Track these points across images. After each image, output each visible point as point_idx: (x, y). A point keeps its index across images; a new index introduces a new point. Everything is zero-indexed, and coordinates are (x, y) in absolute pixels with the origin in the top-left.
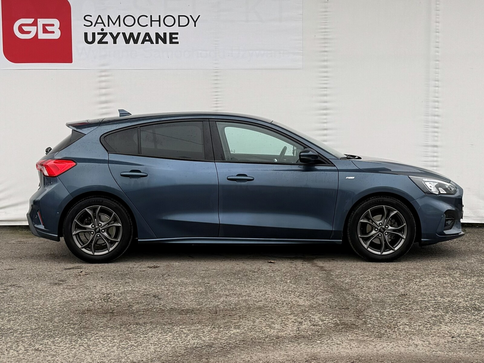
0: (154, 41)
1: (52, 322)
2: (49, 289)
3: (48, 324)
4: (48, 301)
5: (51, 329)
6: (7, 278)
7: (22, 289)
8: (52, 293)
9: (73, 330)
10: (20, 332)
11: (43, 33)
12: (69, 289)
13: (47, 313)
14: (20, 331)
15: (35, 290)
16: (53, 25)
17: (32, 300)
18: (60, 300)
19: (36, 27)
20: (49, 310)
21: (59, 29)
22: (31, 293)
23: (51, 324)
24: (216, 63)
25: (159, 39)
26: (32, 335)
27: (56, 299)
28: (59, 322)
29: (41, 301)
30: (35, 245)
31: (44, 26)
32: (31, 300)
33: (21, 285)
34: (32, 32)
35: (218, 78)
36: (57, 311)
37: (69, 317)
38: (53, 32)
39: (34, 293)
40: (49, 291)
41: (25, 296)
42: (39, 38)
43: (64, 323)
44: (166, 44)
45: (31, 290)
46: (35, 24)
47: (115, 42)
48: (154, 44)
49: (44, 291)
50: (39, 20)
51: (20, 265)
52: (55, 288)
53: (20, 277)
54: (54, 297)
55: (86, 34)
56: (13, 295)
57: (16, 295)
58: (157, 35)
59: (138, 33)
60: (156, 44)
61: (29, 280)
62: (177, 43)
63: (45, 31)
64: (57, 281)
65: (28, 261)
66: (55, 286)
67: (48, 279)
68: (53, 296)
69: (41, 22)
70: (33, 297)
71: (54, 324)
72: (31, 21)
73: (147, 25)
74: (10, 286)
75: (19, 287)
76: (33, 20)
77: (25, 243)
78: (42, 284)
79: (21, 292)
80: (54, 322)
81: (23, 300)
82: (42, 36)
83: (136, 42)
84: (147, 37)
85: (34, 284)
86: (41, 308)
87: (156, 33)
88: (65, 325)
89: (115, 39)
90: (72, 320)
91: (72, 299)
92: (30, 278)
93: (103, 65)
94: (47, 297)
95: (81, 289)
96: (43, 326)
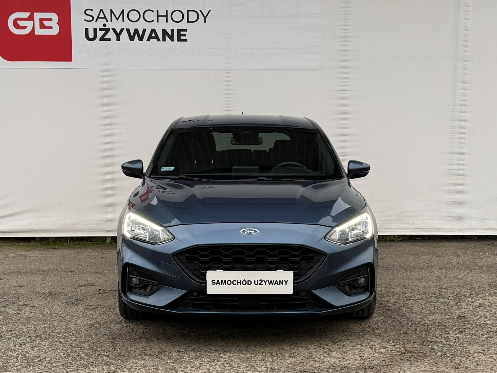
0: (161, 38)
1: (82, 349)
2: (67, 310)
3: (77, 351)
4: (70, 324)
5: (83, 357)
6: (18, 297)
7: (37, 310)
8: (73, 314)
9: (108, 359)
10: (49, 361)
11: (40, 28)
12: (90, 309)
13: (73, 337)
14: (48, 359)
15: (53, 311)
16: (50, 20)
17: (53, 323)
18: (84, 323)
19: (32, 22)
20: (75, 334)
21: (57, 24)
22: (48, 314)
23: (81, 351)
24: (227, 63)
25: (166, 35)
26: (64, 365)
27: (79, 322)
28: (89, 348)
29: (63, 324)
30: (37, 259)
31: (41, 20)
32: (51, 323)
33: (35, 305)
34: (28, 27)
35: (230, 79)
36: (84, 336)
37: (99, 342)
38: (51, 28)
39: (52, 314)
40: (68, 312)
41: (43, 318)
42: (36, 34)
43: (95, 350)
44: (174, 41)
45: (48, 310)
46: (31, 18)
47: (118, 39)
48: (160, 41)
49: (62, 312)
50: (35, 14)
51: (27, 281)
52: (74, 308)
53: (31, 295)
54: (76, 319)
55: (87, 30)
56: (29, 316)
57: (33, 316)
58: (164, 32)
59: (144, 29)
60: (163, 41)
61: (42, 298)
62: (186, 40)
63: (42, 26)
64: (74, 300)
65: (36, 276)
66: (73, 306)
67: (64, 298)
68: (74, 318)
69: (38, 16)
70: (52, 318)
71: (84, 351)
72: (27, 15)
73: (153, 21)
74: (24, 305)
75: (33, 307)
76: (29, 13)
77: (25, 257)
78: (59, 303)
79: (37, 313)
80: (84, 349)
81: (42, 322)
82: (39, 32)
83: (141, 39)
84: (153, 33)
85: (50, 304)
86: (64, 332)
87: (163, 29)
88: (97, 353)
89: (118, 35)
90: (104, 347)
91: (96, 321)
92: (43, 297)
93: (106, 64)
94: (68, 319)
95: (103, 309)
96: (72, 354)
